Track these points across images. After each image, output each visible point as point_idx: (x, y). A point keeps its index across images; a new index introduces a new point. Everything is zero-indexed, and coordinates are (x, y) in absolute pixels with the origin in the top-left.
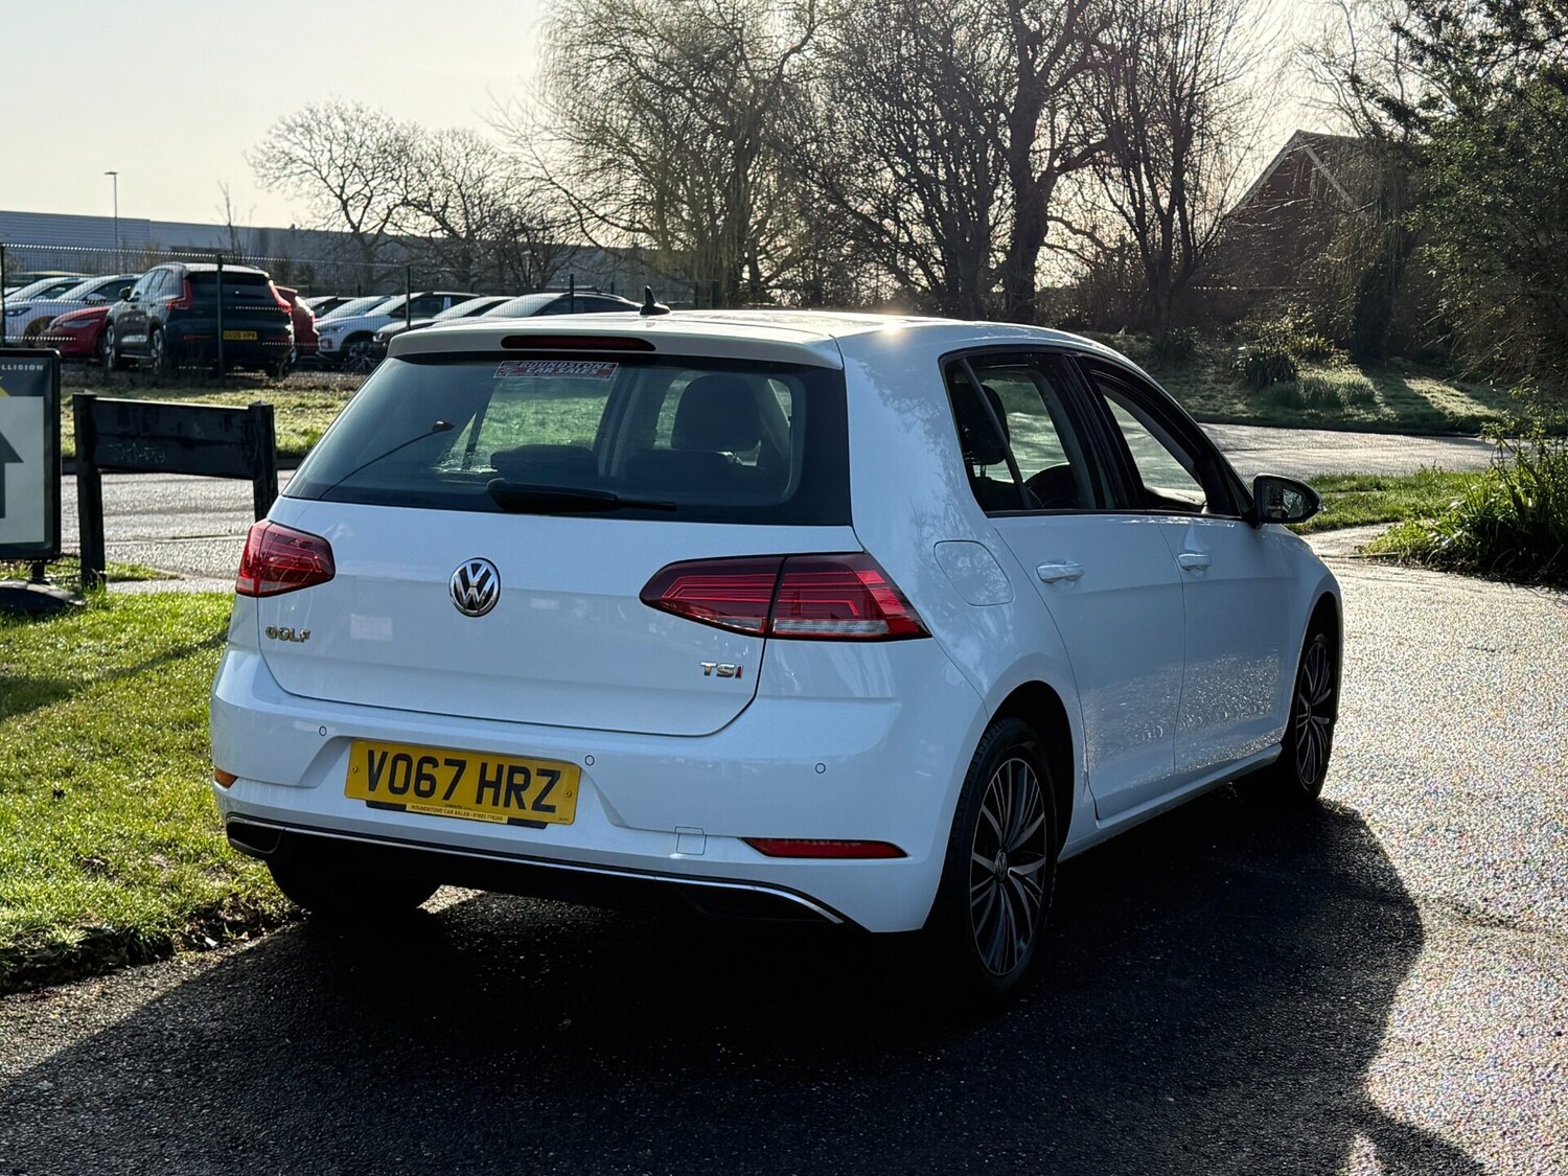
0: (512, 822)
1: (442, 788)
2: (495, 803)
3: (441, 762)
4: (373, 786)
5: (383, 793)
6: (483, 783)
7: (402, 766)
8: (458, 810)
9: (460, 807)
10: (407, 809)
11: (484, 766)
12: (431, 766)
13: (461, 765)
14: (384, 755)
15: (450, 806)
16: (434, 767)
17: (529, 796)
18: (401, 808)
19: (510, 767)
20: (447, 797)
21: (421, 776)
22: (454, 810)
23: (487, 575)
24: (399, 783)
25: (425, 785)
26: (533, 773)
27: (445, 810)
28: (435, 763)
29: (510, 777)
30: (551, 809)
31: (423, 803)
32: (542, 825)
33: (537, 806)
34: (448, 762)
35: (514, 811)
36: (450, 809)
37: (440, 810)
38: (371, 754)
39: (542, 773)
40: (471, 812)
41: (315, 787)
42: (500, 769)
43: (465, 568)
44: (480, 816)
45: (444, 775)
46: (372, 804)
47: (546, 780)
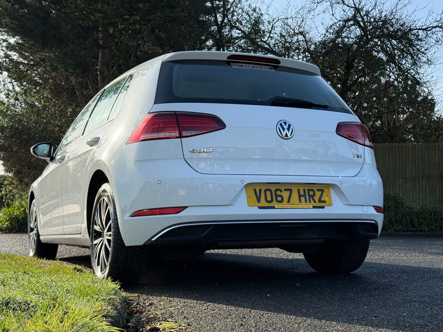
0: (314, 207)
1: (286, 199)
2: (306, 202)
3: (283, 190)
4: (259, 201)
5: (263, 203)
6: (300, 196)
7: (268, 193)
8: (295, 206)
9: (294, 204)
10: (276, 207)
11: (299, 190)
12: (280, 192)
13: (291, 191)
14: (260, 190)
15: (290, 204)
16: (281, 192)
17: (317, 198)
18: (273, 208)
19: (308, 189)
20: (289, 201)
21: (277, 196)
22: (293, 206)
23: (289, 126)
24: (269, 199)
25: (279, 199)
26: (316, 191)
27: (290, 206)
28: (281, 191)
29: (309, 193)
30: (324, 202)
31: (280, 205)
32: (323, 207)
33: (320, 201)
34: (286, 190)
35: (313, 204)
36: (292, 206)
37: (288, 206)
38: (255, 190)
39: (318, 190)
40: (299, 206)
41: (234, 204)
42: (304, 190)
43: (281, 123)
44: (303, 207)
45: (286, 195)
46: (260, 208)
47: (320, 192)
